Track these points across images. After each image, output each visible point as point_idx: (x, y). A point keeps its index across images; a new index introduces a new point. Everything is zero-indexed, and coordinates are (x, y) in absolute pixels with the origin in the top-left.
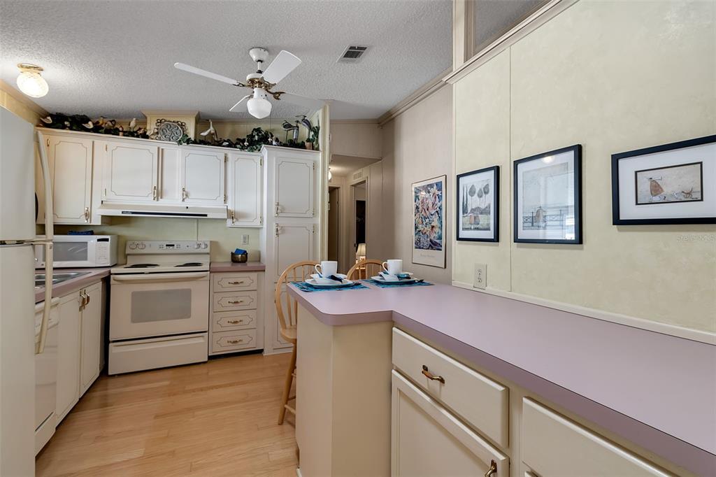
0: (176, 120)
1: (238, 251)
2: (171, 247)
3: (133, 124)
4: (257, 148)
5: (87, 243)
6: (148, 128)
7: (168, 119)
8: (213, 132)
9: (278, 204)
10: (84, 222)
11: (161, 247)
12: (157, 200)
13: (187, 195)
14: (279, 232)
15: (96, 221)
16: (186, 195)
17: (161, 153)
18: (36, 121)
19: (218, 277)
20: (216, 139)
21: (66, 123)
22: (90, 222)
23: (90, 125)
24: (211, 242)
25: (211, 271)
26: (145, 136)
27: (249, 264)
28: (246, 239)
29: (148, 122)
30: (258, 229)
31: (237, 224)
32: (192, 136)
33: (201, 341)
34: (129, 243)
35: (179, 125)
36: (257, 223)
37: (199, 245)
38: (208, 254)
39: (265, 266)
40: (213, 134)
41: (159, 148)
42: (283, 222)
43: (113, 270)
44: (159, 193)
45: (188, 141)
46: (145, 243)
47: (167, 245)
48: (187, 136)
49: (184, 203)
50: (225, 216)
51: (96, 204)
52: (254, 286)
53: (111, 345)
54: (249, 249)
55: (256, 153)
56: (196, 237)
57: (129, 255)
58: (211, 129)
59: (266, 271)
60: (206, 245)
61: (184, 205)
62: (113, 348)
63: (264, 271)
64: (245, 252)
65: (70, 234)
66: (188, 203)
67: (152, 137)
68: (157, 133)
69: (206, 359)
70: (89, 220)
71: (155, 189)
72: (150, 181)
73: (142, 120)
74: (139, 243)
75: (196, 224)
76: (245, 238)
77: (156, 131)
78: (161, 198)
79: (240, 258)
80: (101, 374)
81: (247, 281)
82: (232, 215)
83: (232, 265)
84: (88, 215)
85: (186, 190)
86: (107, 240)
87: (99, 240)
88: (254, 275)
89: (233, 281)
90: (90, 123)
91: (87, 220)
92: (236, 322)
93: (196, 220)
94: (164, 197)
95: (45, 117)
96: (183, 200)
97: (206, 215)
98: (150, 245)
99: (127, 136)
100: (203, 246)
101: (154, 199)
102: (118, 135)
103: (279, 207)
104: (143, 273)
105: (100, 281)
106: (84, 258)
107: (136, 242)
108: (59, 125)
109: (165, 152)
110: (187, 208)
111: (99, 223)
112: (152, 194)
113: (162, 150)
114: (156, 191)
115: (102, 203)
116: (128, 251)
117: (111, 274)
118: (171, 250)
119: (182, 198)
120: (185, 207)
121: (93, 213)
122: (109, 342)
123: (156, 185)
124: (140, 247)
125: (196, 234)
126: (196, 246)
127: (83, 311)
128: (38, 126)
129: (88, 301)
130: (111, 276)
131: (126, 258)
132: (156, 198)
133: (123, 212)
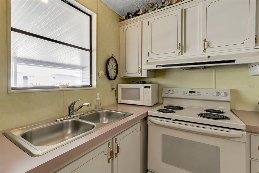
2: (193, 94)
5: (139, 89)
10: (138, 75)
11: (185, 93)
12: (182, 54)
15: (144, 75)
16: (207, 44)
17: (184, 12)
22: (141, 76)
24: (231, 90)
34: (165, 89)
37: (218, 93)
38: (228, 102)
41: (182, 10)
43: (150, 113)
44: (183, 48)
46: (174, 89)
47: (190, 92)
49: (205, 53)
51: (144, 62)
56: (214, 85)
57: (164, 97)
60: (226, 94)
61: (206, 55)
65: (133, 83)
70: (141, 74)
71: (180, 45)
72: (176, 39)
74: (170, 89)
78: (185, 52)
84: (140, 71)
85: (207, 40)
86: (149, 87)
87: (146, 87)
91: (140, 74)
94: (187, 51)
97: (233, 61)
98: (177, 91)
100: (223, 94)
101: (179, 54)
104: (170, 119)
105: (140, 121)
106: (138, 99)
107: (169, 89)
108: (127, 17)
109: (187, 11)
110: (209, 57)
111: (146, 76)
112: (178, 50)
113: (185, 10)
114: (180, 46)
115: (147, 62)
116: (164, 95)
117: (148, 116)
118: (192, 96)
119: (204, 49)
120: (207, 56)
121: (143, 69)
122: (148, 171)
123: (180, 42)
124: (171, 92)
125: (214, 82)
126: (216, 94)
127: (115, 160)
128: (119, 22)
129: (118, 150)
130: (148, 117)
131: (163, 99)
132: (181, 53)
133: (157, 66)
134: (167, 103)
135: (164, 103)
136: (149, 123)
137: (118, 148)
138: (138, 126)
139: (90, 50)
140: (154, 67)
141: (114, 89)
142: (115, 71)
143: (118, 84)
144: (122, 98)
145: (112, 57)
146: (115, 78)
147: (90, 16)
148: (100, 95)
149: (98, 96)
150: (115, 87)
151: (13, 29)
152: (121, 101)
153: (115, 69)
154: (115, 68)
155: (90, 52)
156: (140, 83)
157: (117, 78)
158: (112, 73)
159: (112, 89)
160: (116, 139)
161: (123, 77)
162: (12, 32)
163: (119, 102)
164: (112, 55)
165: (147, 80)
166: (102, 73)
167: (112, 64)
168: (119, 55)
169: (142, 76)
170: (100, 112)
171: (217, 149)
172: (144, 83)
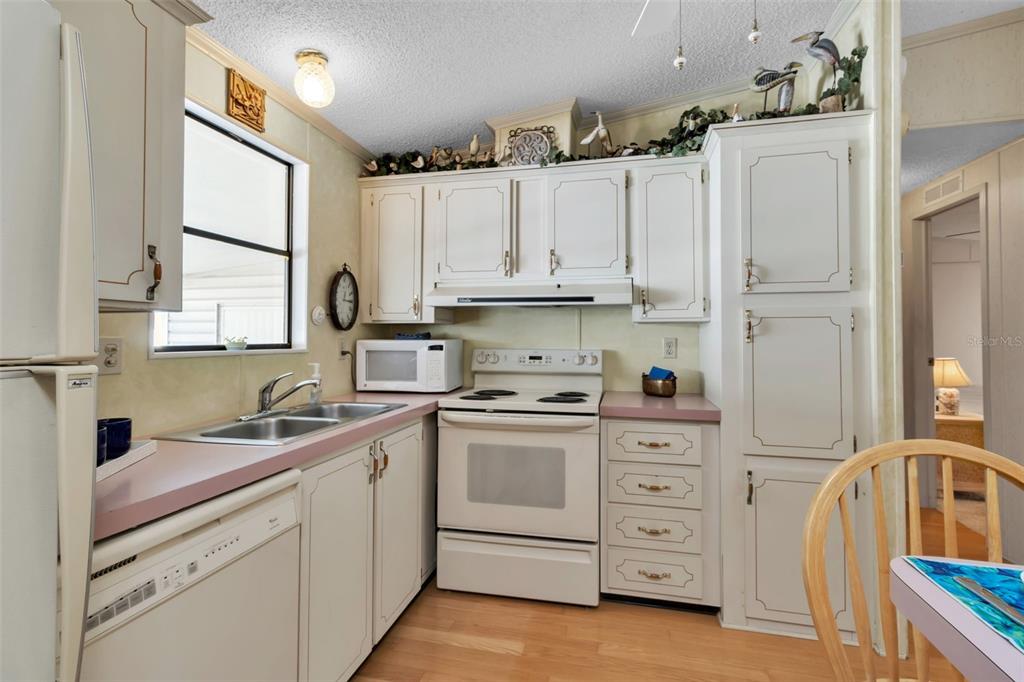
0: (539, 125)
1: (656, 372)
2: (537, 362)
3: (473, 146)
4: (694, 143)
5: (415, 352)
6: (497, 150)
7: (525, 127)
8: (603, 133)
9: (750, 263)
10: (412, 318)
11: (521, 361)
12: (511, 276)
13: (558, 263)
14: (756, 331)
15: (429, 317)
16: (556, 261)
17: (515, 188)
18: (358, 170)
19: (615, 428)
20: (609, 148)
21: (392, 165)
22: (419, 319)
23: (420, 163)
24: (605, 353)
25: (603, 415)
26: (492, 164)
27: (682, 404)
28: (671, 346)
29: (497, 139)
30: (697, 324)
31: (653, 315)
32: (565, 147)
33: (584, 560)
34: (477, 352)
35: (544, 133)
36: (695, 313)
37: (583, 359)
38: (598, 375)
39: (718, 413)
40: (604, 139)
41: (512, 181)
42: (762, 306)
43: (444, 402)
44: (513, 263)
45: (559, 158)
46: (500, 353)
47: (531, 358)
48: (556, 148)
49: (552, 277)
50: (627, 298)
51: (428, 288)
52: (694, 456)
53: (440, 534)
54: (678, 366)
55: (692, 156)
56: (577, 343)
57: (476, 372)
58: (601, 130)
59: (722, 423)
60: (595, 360)
61: (553, 281)
62: (445, 542)
63: (718, 423)
64: (671, 374)
65: (398, 339)
66: (561, 277)
67: (503, 163)
68: (510, 156)
69: (594, 601)
70: (419, 315)
71: (507, 256)
72: (499, 242)
73: (488, 136)
74: (490, 352)
75: (577, 318)
76: (669, 345)
77: (508, 152)
78: (517, 271)
79: (660, 386)
80: (424, 586)
81: (678, 444)
82: (642, 297)
83: (644, 404)
84: (418, 308)
85: (556, 253)
86: (440, 348)
87: (432, 348)
88: (693, 432)
89: (648, 440)
90: (420, 159)
91: (417, 314)
92: (655, 533)
93: (577, 311)
94: (522, 270)
95: (368, 162)
96: (552, 272)
97: (591, 299)
98: (506, 357)
99: (467, 168)
100: (589, 360)
101: (506, 275)
102: (455, 169)
103: (754, 271)
104: (484, 411)
105: (421, 420)
106: (412, 376)
107: (486, 352)
108: (384, 169)
109: (522, 185)
110: (559, 286)
111: (431, 320)
112: (503, 266)
113: (518, 182)
114: (508, 259)
115: (436, 286)
116: (476, 367)
117: (440, 409)
118: (536, 366)
119: (550, 270)
120: (556, 284)
121: (424, 304)
122: (438, 529)
123: (508, 250)
124: (491, 359)
125: (577, 336)
126: (577, 361)
127: (379, 481)
128: (361, 176)
129: (386, 463)
130: (440, 412)
131: (473, 377)
132: (510, 273)
133: (459, 300)
134: (481, 384)
135: (476, 386)
136: (441, 423)
137: (386, 458)
138: (418, 429)
139: (289, 253)
140: (451, 301)
141: (348, 353)
142: (352, 305)
143: (359, 342)
144: (369, 377)
145: (345, 269)
146: (351, 325)
147: (290, 166)
148: (320, 369)
149: (317, 370)
150: (348, 348)
151: (187, 230)
152: (365, 385)
153: (350, 302)
154: (351, 298)
155: (287, 258)
156: (418, 337)
157: (355, 325)
158: (344, 312)
159: (344, 353)
160: (381, 443)
161: (370, 322)
162: (185, 235)
163: (360, 387)
164: (345, 265)
165: (433, 332)
166: (320, 312)
167: (344, 290)
168: (360, 262)
169: (424, 321)
170: (325, 407)
171: (560, 455)
172: (427, 336)
